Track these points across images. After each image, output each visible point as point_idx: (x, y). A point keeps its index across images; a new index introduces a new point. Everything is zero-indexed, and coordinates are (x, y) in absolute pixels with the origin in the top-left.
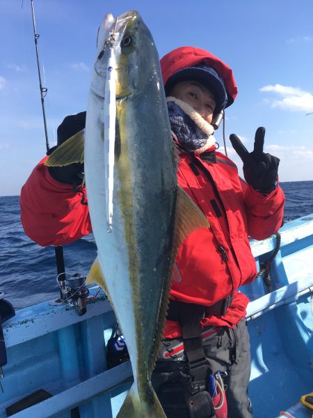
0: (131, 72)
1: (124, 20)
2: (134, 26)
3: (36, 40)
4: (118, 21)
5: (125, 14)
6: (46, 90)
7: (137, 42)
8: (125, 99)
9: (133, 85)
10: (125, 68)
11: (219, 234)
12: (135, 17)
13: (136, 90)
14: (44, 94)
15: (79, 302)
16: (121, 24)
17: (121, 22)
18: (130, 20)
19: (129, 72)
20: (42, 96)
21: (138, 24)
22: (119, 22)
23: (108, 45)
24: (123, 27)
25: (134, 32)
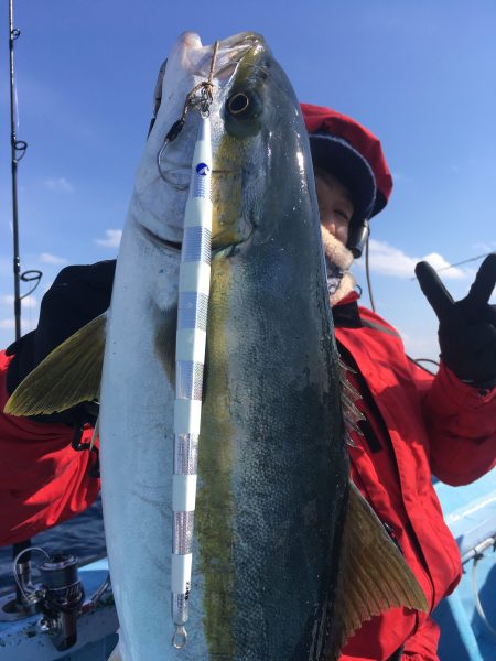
0: (249, 184)
1: (234, 52)
2: (256, 69)
3: (11, 42)
4: (218, 52)
5: (237, 37)
6: (25, 148)
7: (266, 110)
8: (228, 250)
9: (252, 218)
10: (234, 171)
11: (379, 493)
12: (259, 47)
13: (257, 233)
14: (19, 154)
15: (60, 622)
16: (225, 61)
17: (225, 55)
18: (248, 52)
19: (243, 185)
20: (14, 157)
21: (268, 65)
22: (224, 55)
23: (194, 107)
24: (231, 66)
25: (259, 85)
